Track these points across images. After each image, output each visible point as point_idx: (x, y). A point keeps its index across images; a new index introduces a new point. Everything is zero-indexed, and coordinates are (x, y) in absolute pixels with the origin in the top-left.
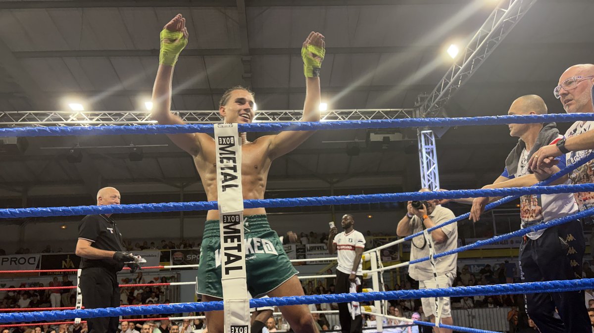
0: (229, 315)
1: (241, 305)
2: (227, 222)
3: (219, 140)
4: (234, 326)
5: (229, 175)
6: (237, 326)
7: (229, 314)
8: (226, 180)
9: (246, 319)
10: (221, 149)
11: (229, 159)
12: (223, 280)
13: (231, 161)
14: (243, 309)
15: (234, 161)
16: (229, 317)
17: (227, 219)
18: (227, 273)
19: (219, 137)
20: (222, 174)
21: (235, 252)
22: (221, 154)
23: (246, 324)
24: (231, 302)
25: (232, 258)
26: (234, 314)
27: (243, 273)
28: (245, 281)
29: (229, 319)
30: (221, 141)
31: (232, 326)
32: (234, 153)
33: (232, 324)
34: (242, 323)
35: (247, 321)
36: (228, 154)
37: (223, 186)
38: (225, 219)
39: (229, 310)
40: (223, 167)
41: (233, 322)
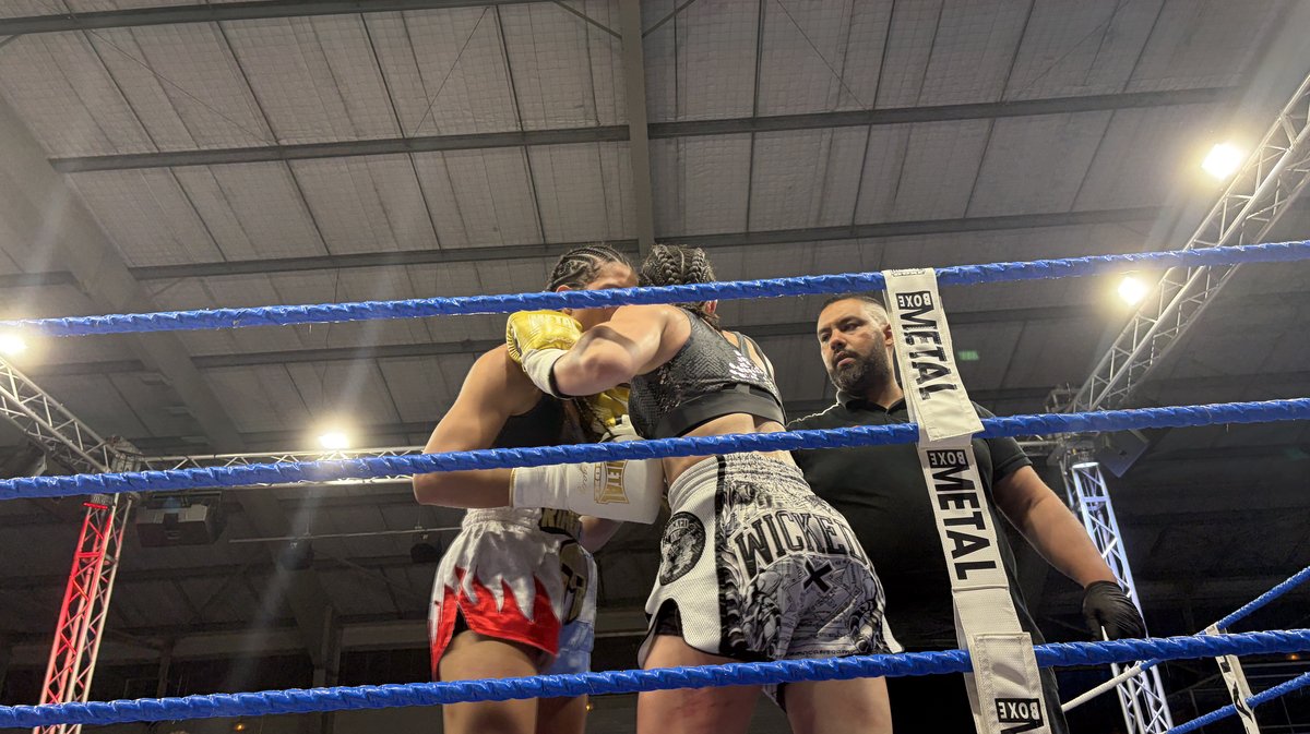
0: (986, 673)
1: (1014, 648)
2: (939, 466)
3: (899, 300)
4: (1006, 701)
5: (931, 366)
6: (1012, 701)
7: (986, 669)
8: (926, 378)
9: (1032, 683)
10: (903, 317)
11: (924, 335)
12: (955, 591)
13: (930, 340)
14: (1019, 657)
15: (937, 340)
16: (988, 677)
17: (939, 459)
18: (962, 576)
19: (898, 295)
20: (914, 365)
21: (971, 530)
22: (905, 327)
23: (1035, 695)
24: (988, 640)
25: (966, 543)
26: (1001, 669)
27: (999, 575)
28: (1007, 593)
29: (987, 682)
30: (902, 301)
31: (997, 701)
32: (933, 324)
33: (1000, 694)
34: (1022, 692)
35: (1035, 688)
36: (921, 326)
37: (921, 390)
38: (934, 459)
39: (985, 661)
40: (914, 351)
41: (999, 689)
